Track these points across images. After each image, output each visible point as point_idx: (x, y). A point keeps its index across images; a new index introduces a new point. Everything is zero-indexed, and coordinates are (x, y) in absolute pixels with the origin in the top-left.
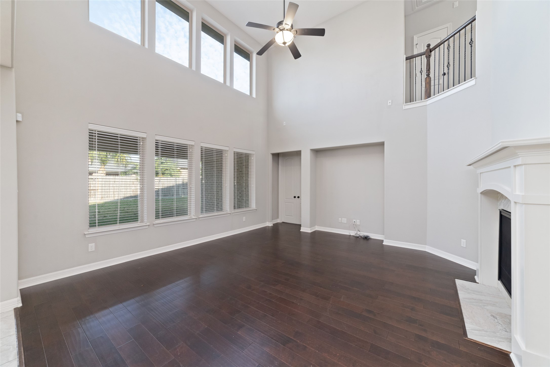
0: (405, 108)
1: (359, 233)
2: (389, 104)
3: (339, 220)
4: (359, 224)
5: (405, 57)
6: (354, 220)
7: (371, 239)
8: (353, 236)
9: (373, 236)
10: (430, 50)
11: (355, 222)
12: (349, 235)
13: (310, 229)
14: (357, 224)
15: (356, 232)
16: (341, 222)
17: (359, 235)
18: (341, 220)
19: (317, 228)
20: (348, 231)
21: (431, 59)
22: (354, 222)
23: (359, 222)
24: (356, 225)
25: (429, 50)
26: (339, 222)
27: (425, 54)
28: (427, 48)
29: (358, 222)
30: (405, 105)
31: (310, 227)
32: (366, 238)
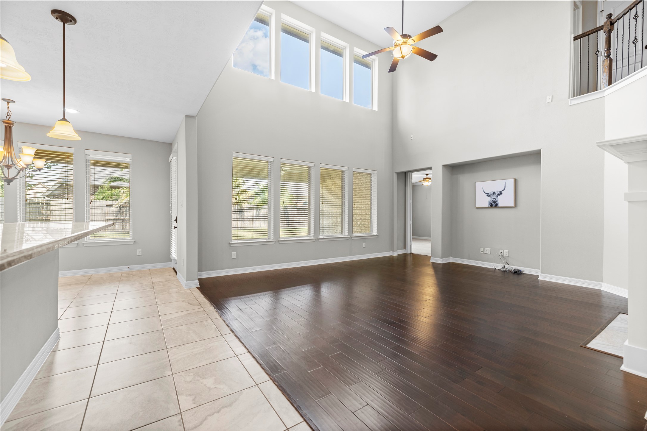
0: (571, 103)
1: (507, 266)
2: (548, 101)
3: (481, 251)
4: (508, 255)
5: (573, 36)
6: (501, 251)
7: (524, 274)
8: (499, 270)
9: (526, 270)
10: (611, 22)
11: (503, 252)
12: (494, 269)
13: (441, 259)
14: (505, 255)
15: (503, 265)
16: (483, 252)
17: (507, 269)
18: (483, 251)
19: (452, 260)
20: (493, 264)
21: (612, 34)
22: (500, 252)
23: (508, 253)
24: (503, 256)
25: (609, 23)
26: (481, 252)
27: (602, 29)
28: (606, 20)
29: (506, 253)
30: (571, 100)
31: (442, 258)
32: (517, 273)
